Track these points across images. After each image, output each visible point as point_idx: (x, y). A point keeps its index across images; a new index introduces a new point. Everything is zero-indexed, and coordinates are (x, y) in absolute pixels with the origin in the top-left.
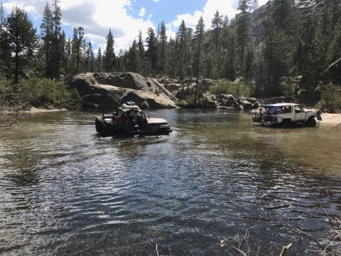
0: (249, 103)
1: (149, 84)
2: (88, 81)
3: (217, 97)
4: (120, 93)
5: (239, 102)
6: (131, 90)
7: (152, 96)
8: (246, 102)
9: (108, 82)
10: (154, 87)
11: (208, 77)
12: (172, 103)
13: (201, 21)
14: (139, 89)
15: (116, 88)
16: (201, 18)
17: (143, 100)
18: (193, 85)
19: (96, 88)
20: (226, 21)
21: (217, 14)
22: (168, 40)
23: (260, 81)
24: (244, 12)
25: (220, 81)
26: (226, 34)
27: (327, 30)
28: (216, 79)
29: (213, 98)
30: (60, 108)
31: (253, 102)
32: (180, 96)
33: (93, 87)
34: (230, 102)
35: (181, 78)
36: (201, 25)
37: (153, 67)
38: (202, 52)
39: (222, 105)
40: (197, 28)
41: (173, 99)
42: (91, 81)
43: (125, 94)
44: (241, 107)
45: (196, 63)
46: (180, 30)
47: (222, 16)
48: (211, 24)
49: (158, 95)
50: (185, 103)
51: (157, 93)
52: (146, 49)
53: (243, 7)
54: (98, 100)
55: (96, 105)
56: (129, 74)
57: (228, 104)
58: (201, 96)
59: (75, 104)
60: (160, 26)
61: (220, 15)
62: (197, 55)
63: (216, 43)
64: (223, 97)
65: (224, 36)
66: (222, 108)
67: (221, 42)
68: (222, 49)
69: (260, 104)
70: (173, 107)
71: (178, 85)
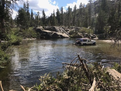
1: (60, 30)
2: (41, 29)
4: (52, 33)
5: (89, 35)
6: (54, 32)
7: (61, 34)
8: (92, 36)
9: (47, 29)
10: (62, 31)
11: (78, 26)
12: (68, 36)
13: (75, 6)
14: (57, 32)
15: (50, 32)
16: (76, 5)
17: (59, 35)
18: (73, 29)
19: (44, 32)
20: (84, 5)
21: (81, 4)
22: (63, 13)
23: (96, 29)
24: (91, 3)
25: (83, 28)
27: (120, 9)
28: (81, 27)
29: (81, 34)
30: (35, 38)
31: (94, 35)
32: (70, 34)
33: (43, 31)
34: (87, 36)
35: (69, 27)
36: (75, 7)
37: (59, 23)
38: (76, 17)
39: (84, 37)
40: (74, 9)
41: (68, 35)
42: (42, 29)
44: (90, 37)
45: (74, 21)
46: (68, 9)
48: (79, 7)
50: (72, 36)
51: (63, 33)
52: (56, 16)
53: (90, 1)
54: (45, 35)
55: (44, 37)
56: (54, 27)
58: (77, 34)
59: (38, 37)
60: (61, 8)
61: (82, 4)
62: (74, 18)
63: (81, 14)
64: (84, 34)
65: (83, 11)
67: (82, 13)
68: (83, 16)
69: (96, 36)
70: (68, 38)
71: (68, 29)
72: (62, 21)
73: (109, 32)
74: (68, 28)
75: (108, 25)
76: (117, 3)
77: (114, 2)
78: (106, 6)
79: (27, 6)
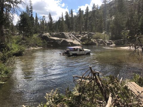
0: (109, 42)
1: (70, 36)
3: (96, 40)
4: (60, 41)
5: (105, 42)
6: (64, 39)
7: (72, 41)
8: (108, 42)
9: (55, 36)
10: (72, 37)
11: (92, 32)
12: (79, 43)
13: (87, 8)
14: (67, 38)
15: (58, 39)
17: (68, 43)
18: (86, 35)
20: (98, 7)
21: (94, 5)
22: (74, 16)
23: (113, 34)
24: (105, 4)
25: (97, 33)
26: (98, 13)
27: (140, 11)
28: (95, 32)
29: (95, 41)
30: (40, 47)
31: (110, 42)
32: (82, 40)
33: (50, 38)
34: (102, 42)
35: (81, 32)
37: (68, 28)
38: (88, 21)
39: (98, 43)
40: (86, 11)
41: (79, 42)
42: (49, 36)
43: (62, 41)
44: (106, 44)
45: (86, 25)
46: (79, 12)
47: (96, 6)
48: (92, 9)
49: (74, 41)
50: (84, 43)
51: (73, 40)
52: (65, 20)
53: (105, 2)
54: (52, 43)
55: (52, 45)
56: (63, 33)
57: (101, 43)
58: (90, 40)
60: (71, 11)
62: (86, 22)
63: (94, 17)
64: (99, 40)
66: (99, 45)
67: (96, 16)
68: (96, 19)
69: (113, 43)
70: (80, 45)
72: (73, 26)
73: (127, 37)
74: (79, 34)
75: (126, 30)
76: (136, 3)
77: (133, 2)
78: (123, 7)
79: (30, 10)
